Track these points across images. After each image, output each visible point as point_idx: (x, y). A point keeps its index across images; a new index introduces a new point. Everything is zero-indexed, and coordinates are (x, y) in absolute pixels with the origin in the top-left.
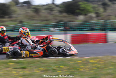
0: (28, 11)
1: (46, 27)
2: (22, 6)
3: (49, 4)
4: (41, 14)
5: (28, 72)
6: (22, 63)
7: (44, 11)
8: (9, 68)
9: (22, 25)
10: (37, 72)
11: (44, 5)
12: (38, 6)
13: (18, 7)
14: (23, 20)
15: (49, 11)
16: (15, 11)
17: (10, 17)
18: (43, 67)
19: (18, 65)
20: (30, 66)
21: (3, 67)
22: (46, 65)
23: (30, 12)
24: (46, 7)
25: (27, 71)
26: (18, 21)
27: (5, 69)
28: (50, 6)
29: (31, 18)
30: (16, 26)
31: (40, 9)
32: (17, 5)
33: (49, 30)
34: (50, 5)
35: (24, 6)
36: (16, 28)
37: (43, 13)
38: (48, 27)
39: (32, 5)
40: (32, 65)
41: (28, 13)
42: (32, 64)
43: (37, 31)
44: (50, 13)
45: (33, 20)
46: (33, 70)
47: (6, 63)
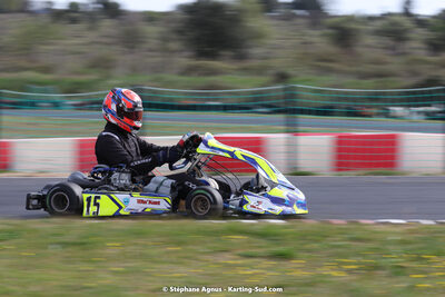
0: (311, 36)
1: (377, 100)
2: (288, 18)
3: (390, 14)
4: (359, 50)
5: (298, 273)
6: (275, 235)
7: (370, 40)
8: (227, 255)
9: (285, 90)
10: (335, 273)
11: (371, 18)
12: (350, 19)
13: (273, 18)
14: (290, 71)
15: (388, 41)
16: (259, 36)
17: (241, 57)
18: (358, 254)
19: (263, 242)
20: (309, 251)
21: (200, 249)
22: (371, 249)
23: (319, 41)
24: (378, 24)
25: (296, 270)
26: (271, 72)
27: (210, 258)
28: (394, 24)
29: (322, 64)
30: (260, 92)
31: (357, 31)
32: (270, 11)
33: (387, 115)
34: (397, 18)
35: (294, 16)
36: (262, 99)
37: (369, 46)
38: (385, 100)
39: (327, 16)
40: (316, 245)
41: (311, 43)
42: (316, 241)
43: (341, 114)
44: (393, 48)
45: (329, 71)
46: (320, 266)
47: (216, 233)
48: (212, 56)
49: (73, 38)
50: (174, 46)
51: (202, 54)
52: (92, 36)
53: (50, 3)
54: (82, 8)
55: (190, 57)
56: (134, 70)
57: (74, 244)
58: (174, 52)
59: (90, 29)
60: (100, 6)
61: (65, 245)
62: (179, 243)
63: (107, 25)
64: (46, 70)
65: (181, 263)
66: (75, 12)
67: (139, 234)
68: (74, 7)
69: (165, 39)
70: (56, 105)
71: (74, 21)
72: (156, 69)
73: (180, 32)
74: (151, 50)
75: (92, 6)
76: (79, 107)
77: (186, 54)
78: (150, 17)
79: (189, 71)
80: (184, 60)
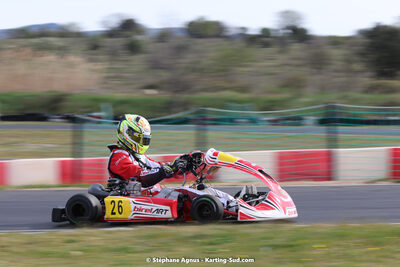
48: (390, 75)
49: (266, 61)
50: (357, 67)
51: (382, 74)
52: (282, 59)
53: (243, 29)
54: (273, 34)
55: (371, 77)
56: (323, 89)
57: (284, 246)
58: (357, 72)
59: (281, 52)
60: (290, 31)
61: (275, 247)
62: (377, 244)
63: (296, 49)
64: (243, 89)
65: (380, 262)
66: (267, 37)
67: (342, 236)
68: (266, 32)
69: (349, 61)
70: (253, 121)
71: (266, 45)
72: (343, 88)
73: (362, 54)
74: (336, 71)
75: (282, 32)
76: (275, 122)
77: (368, 74)
78: (335, 41)
79: (371, 89)
80: (366, 80)
